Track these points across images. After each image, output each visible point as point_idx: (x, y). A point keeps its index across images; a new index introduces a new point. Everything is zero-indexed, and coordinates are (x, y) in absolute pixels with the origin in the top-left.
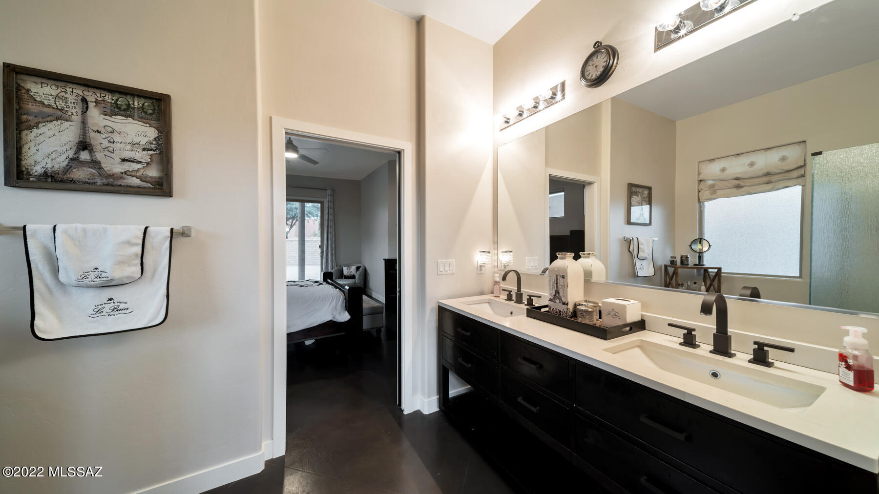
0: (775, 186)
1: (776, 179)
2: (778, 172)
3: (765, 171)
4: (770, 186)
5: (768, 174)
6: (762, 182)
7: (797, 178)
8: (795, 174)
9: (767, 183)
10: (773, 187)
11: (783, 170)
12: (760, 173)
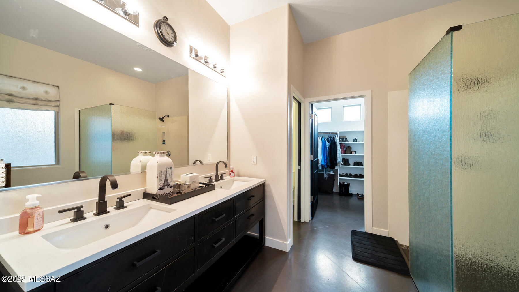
0: (40, 108)
1: (42, 104)
2: (44, 99)
3: (36, 96)
4: (36, 107)
5: (36, 99)
6: (32, 103)
7: (54, 106)
8: (53, 104)
9: (34, 105)
10: (38, 109)
11: (47, 99)
12: (32, 97)
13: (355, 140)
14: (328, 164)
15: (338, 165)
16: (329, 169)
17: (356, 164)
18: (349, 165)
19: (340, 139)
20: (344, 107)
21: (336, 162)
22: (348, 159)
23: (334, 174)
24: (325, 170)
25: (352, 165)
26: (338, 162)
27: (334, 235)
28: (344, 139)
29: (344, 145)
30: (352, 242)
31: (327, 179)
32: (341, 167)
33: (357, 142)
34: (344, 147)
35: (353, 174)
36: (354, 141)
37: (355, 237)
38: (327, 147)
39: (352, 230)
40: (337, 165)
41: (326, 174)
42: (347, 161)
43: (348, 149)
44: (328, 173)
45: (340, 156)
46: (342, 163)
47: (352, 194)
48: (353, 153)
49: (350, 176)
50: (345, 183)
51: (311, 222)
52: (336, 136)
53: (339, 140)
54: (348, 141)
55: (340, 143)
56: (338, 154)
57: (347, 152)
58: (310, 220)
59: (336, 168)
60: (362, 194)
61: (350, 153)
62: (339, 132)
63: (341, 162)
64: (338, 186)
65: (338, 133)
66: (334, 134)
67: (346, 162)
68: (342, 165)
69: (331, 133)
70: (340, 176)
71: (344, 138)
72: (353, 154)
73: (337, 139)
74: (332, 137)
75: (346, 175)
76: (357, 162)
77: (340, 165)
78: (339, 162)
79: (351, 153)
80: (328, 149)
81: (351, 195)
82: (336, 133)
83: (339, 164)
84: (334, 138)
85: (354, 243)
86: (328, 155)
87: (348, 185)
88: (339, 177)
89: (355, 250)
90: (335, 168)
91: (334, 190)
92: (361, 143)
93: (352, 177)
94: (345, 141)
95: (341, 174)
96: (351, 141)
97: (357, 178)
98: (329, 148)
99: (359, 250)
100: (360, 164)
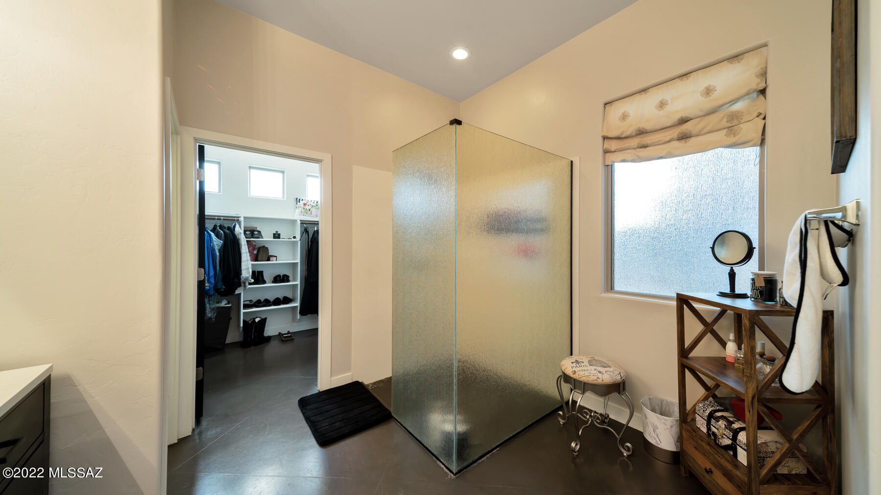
13: (277, 236)
14: (219, 287)
15: (242, 284)
16: (217, 296)
17: (278, 279)
18: (264, 282)
19: (245, 231)
20: (250, 167)
21: (239, 279)
22: (262, 272)
23: (230, 305)
24: (209, 301)
25: (270, 283)
26: (242, 279)
27: (268, 427)
28: (256, 233)
29: (255, 245)
30: (308, 419)
31: (214, 320)
32: (249, 288)
33: (279, 238)
34: (254, 249)
35: (272, 299)
36: (274, 237)
37: (309, 407)
38: (217, 248)
39: (299, 398)
40: (240, 286)
41: (212, 309)
42: (260, 275)
43: (260, 253)
44: (217, 305)
45: (247, 266)
46: (253, 281)
47: (269, 336)
48: (271, 259)
49: (267, 303)
50: (257, 320)
51: (196, 432)
52: (237, 226)
53: (245, 234)
54: (262, 238)
55: (247, 241)
56: (243, 264)
57: (259, 258)
58: (194, 427)
59: (237, 292)
60: (289, 332)
61: (266, 259)
62: (244, 218)
63: (251, 277)
64: (241, 329)
65: (242, 219)
66: (232, 220)
67: (258, 277)
68: (250, 284)
69: (222, 218)
70: (246, 306)
71: (254, 231)
72: (273, 261)
73: (239, 231)
74: (226, 226)
75: (258, 304)
76: (279, 276)
77: (247, 284)
78: (247, 279)
79: (268, 260)
80: (218, 254)
81: (269, 339)
82: (236, 220)
83: (244, 283)
84: (232, 230)
85: (312, 419)
86: (218, 267)
87: (263, 321)
88: (242, 311)
89: (320, 430)
90: (235, 292)
91: (229, 340)
92: (286, 241)
93: (270, 306)
94: (256, 236)
95: (248, 302)
96: (267, 237)
97: (280, 305)
98: (219, 250)
99: (324, 425)
100: (285, 278)
